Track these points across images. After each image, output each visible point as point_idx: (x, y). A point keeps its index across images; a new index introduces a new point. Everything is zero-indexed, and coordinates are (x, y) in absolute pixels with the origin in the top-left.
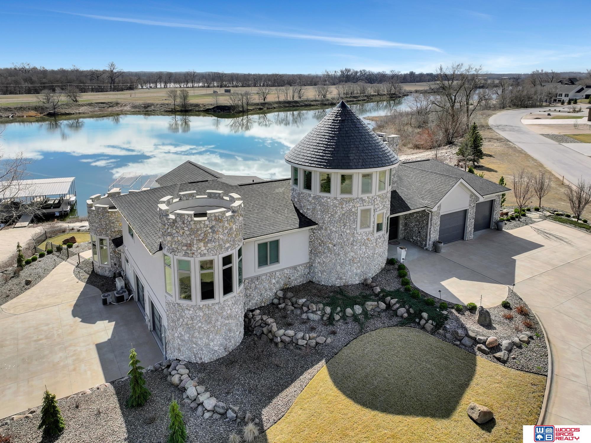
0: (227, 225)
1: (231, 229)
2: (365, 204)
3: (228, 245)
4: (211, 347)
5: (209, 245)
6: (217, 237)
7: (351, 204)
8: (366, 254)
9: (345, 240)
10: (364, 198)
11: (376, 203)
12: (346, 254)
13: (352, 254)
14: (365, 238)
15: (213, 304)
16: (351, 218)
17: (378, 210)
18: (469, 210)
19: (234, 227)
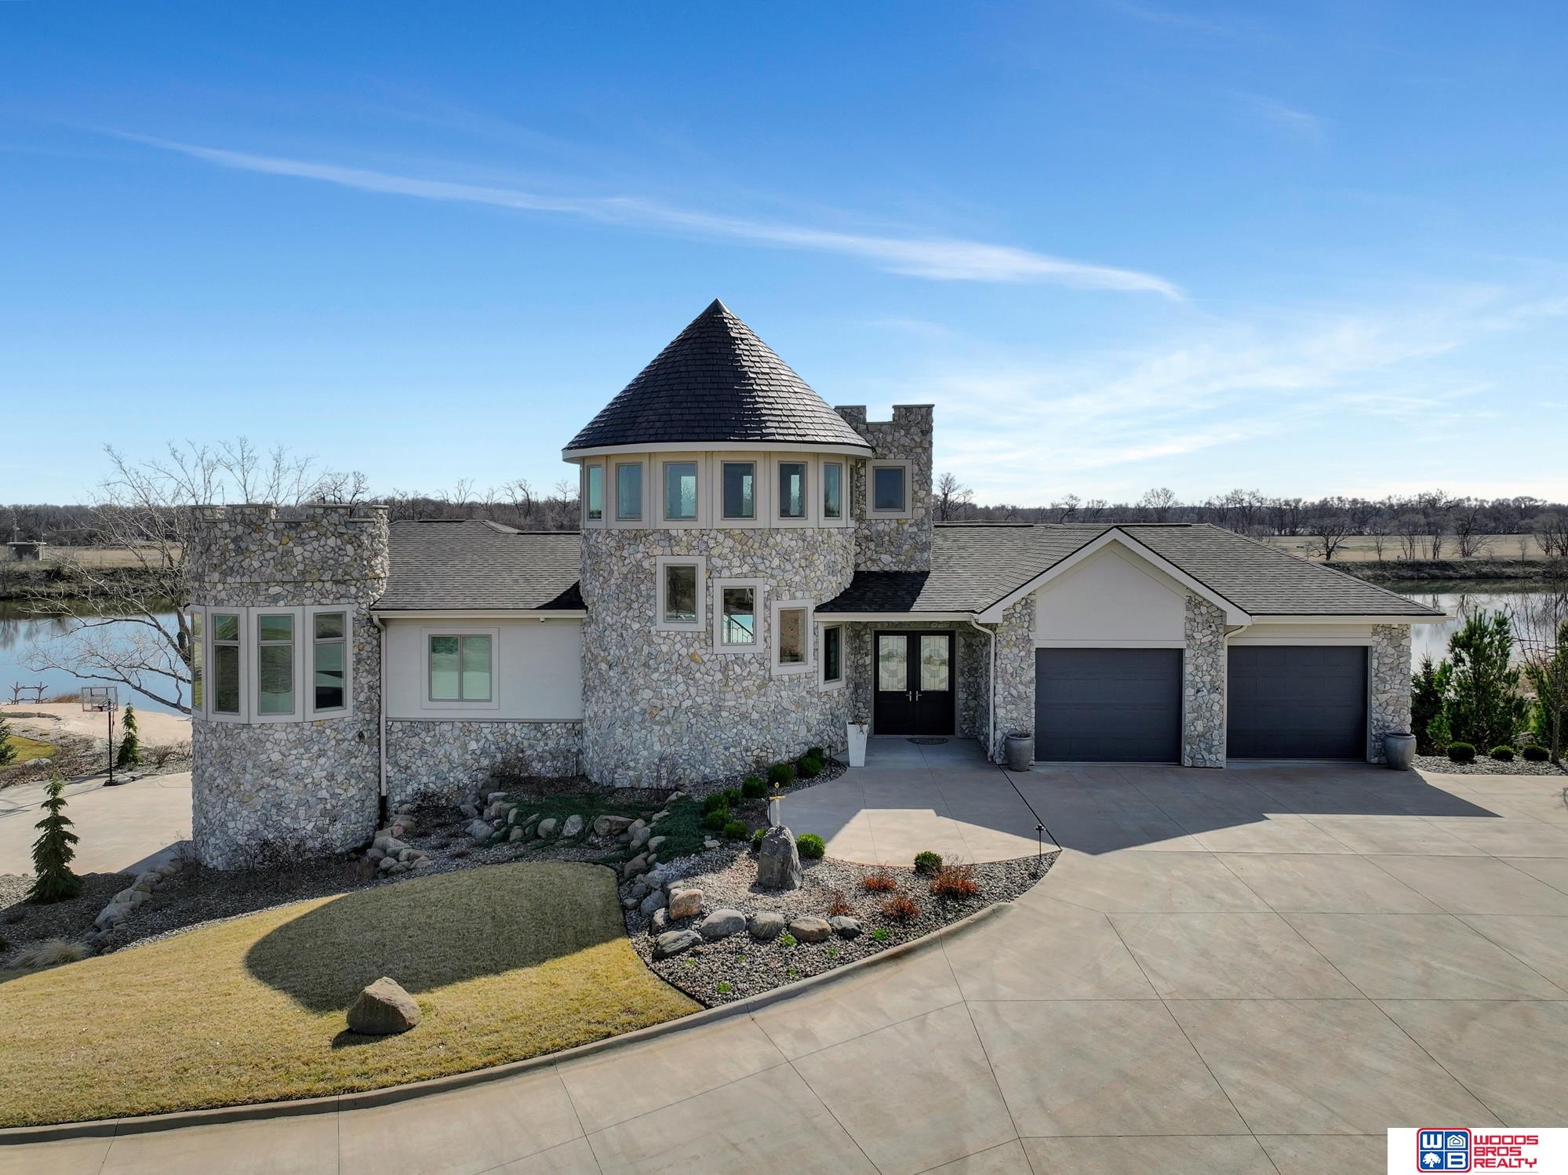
0: (275, 542)
1: (289, 553)
2: (676, 549)
3: (275, 590)
5: (229, 580)
6: (245, 564)
7: (641, 548)
9: (631, 650)
10: (674, 533)
11: (715, 552)
12: (633, 692)
13: (647, 694)
14: (684, 651)
16: (643, 587)
17: (726, 573)
18: (1187, 654)
19: (298, 550)
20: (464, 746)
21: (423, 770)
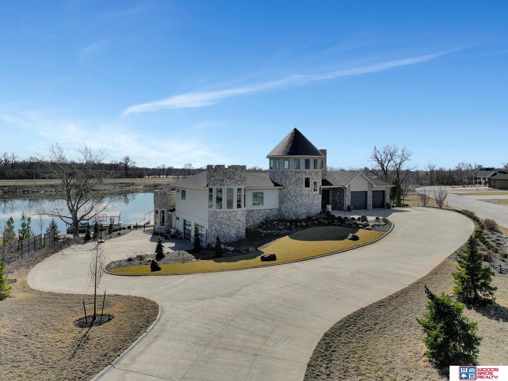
0: (240, 173)
1: (241, 175)
2: (307, 175)
3: (240, 183)
4: (230, 234)
5: (231, 181)
6: (235, 177)
7: (300, 174)
8: (309, 202)
9: (297, 193)
10: (306, 172)
11: (312, 175)
12: (298, 201)
13: (301, 201)
14: (308, 193)
15: (232, 211)
16: (300, 182)
17: (314, 179)
18: (368, 192)
19: (243, 174)
20: (259, 215)
21: (251, 221)
